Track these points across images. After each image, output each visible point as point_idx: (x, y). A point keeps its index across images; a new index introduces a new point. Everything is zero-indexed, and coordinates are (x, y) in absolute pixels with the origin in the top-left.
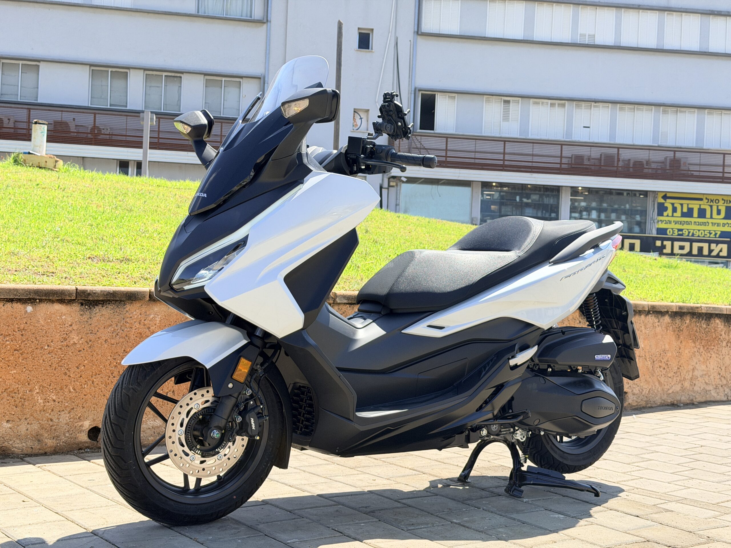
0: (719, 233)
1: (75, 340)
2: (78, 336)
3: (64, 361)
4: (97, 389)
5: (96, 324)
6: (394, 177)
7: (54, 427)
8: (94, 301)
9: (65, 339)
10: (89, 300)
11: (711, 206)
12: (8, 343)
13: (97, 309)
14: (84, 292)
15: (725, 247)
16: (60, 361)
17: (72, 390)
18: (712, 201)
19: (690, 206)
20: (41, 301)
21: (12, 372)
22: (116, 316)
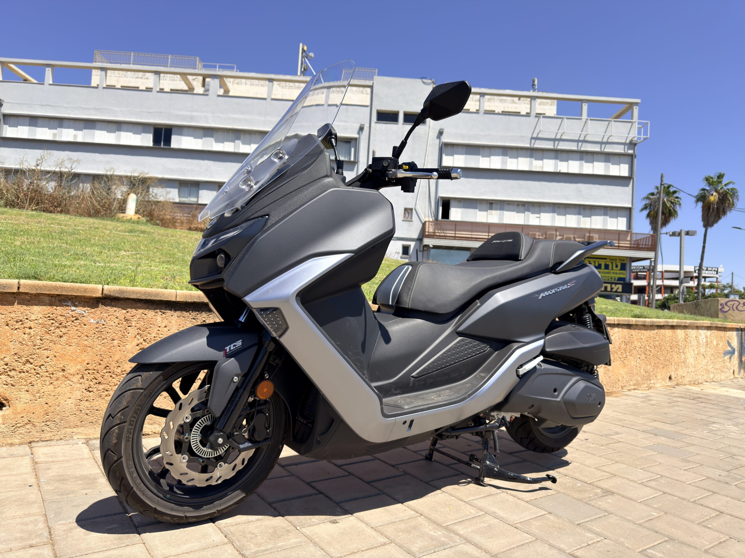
0: (617, 278)
6: (426, 245)
11: (612, 263)
15: (620, 287)
18: (613, 260)
19: (600, 263)
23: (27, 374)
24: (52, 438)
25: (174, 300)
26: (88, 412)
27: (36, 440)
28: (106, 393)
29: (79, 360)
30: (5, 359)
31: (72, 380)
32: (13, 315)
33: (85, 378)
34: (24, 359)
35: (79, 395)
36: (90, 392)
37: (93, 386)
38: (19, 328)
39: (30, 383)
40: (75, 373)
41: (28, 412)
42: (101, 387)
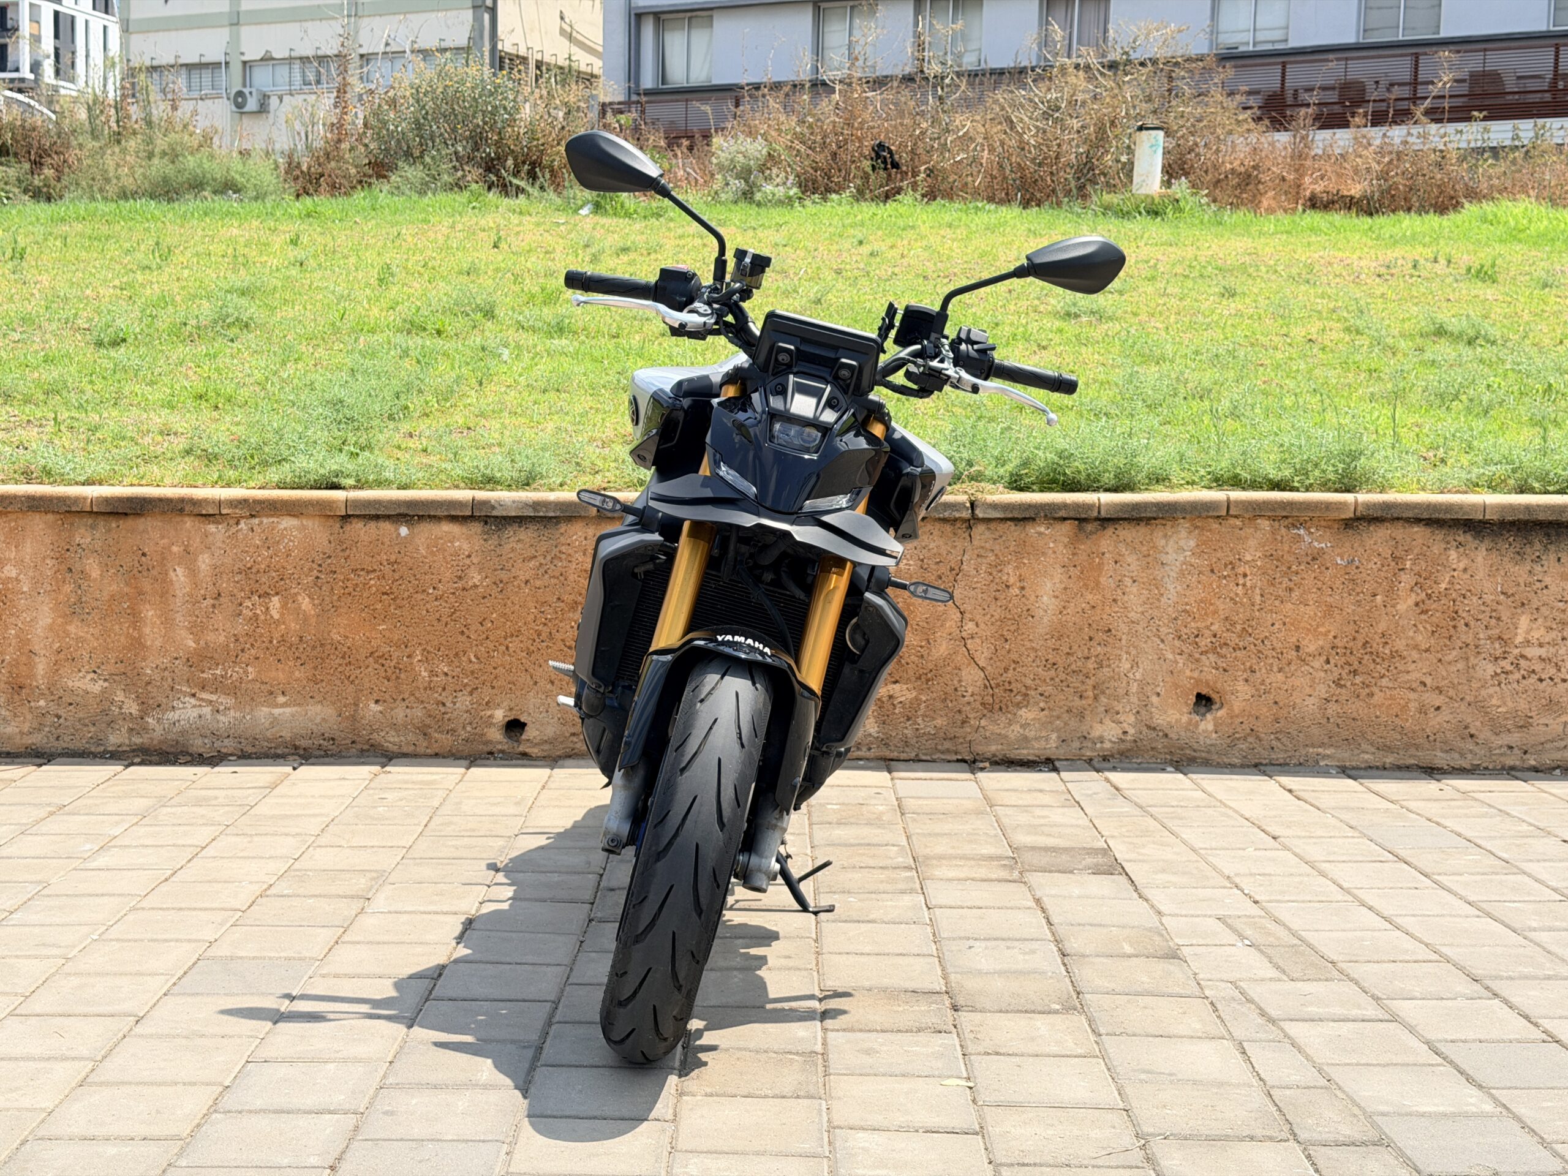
1: (475, 580)
2: (480, 573)
3: (458, 614)
4: (513, 659)
5: (512, 555)
7: (447, 717)
8: (504, 518)
9: (460, 578)
10: (497, 517)
12: (372, 582)
13: (509, 531)
14: (485, 503)
16: (453, 613)
17: (474, 659)
20: (421, 517)
21: (381, 628)
22: (542, 543)
23: (1244, 652)
24: (1288, 760)
25: (1481, 517)
26: (1339, 721)
27: (1264, 762)
28: (1367, 690)
29: (1322, 629)
30: (1212, 628)
31: (1312, 664)
32: (1219, 554)
33: (1332, 661)
34: (1239, 627)
35: (1323, 691)
36: (1342, 686)
37: (1344, 674)
38: (1229, 576)
39: (1251, 667)
40: (1316, 653)
41: (1250, 715)
42: (1358, 680)
